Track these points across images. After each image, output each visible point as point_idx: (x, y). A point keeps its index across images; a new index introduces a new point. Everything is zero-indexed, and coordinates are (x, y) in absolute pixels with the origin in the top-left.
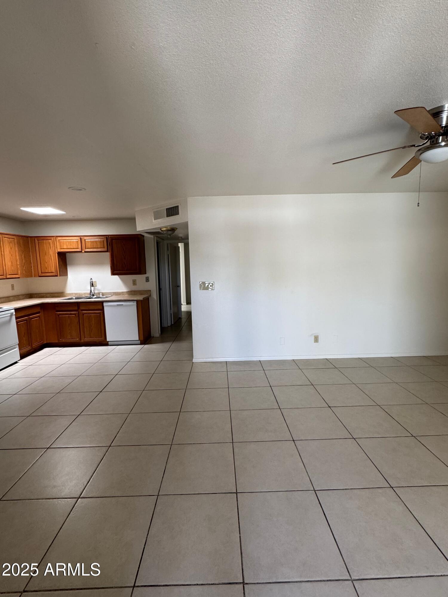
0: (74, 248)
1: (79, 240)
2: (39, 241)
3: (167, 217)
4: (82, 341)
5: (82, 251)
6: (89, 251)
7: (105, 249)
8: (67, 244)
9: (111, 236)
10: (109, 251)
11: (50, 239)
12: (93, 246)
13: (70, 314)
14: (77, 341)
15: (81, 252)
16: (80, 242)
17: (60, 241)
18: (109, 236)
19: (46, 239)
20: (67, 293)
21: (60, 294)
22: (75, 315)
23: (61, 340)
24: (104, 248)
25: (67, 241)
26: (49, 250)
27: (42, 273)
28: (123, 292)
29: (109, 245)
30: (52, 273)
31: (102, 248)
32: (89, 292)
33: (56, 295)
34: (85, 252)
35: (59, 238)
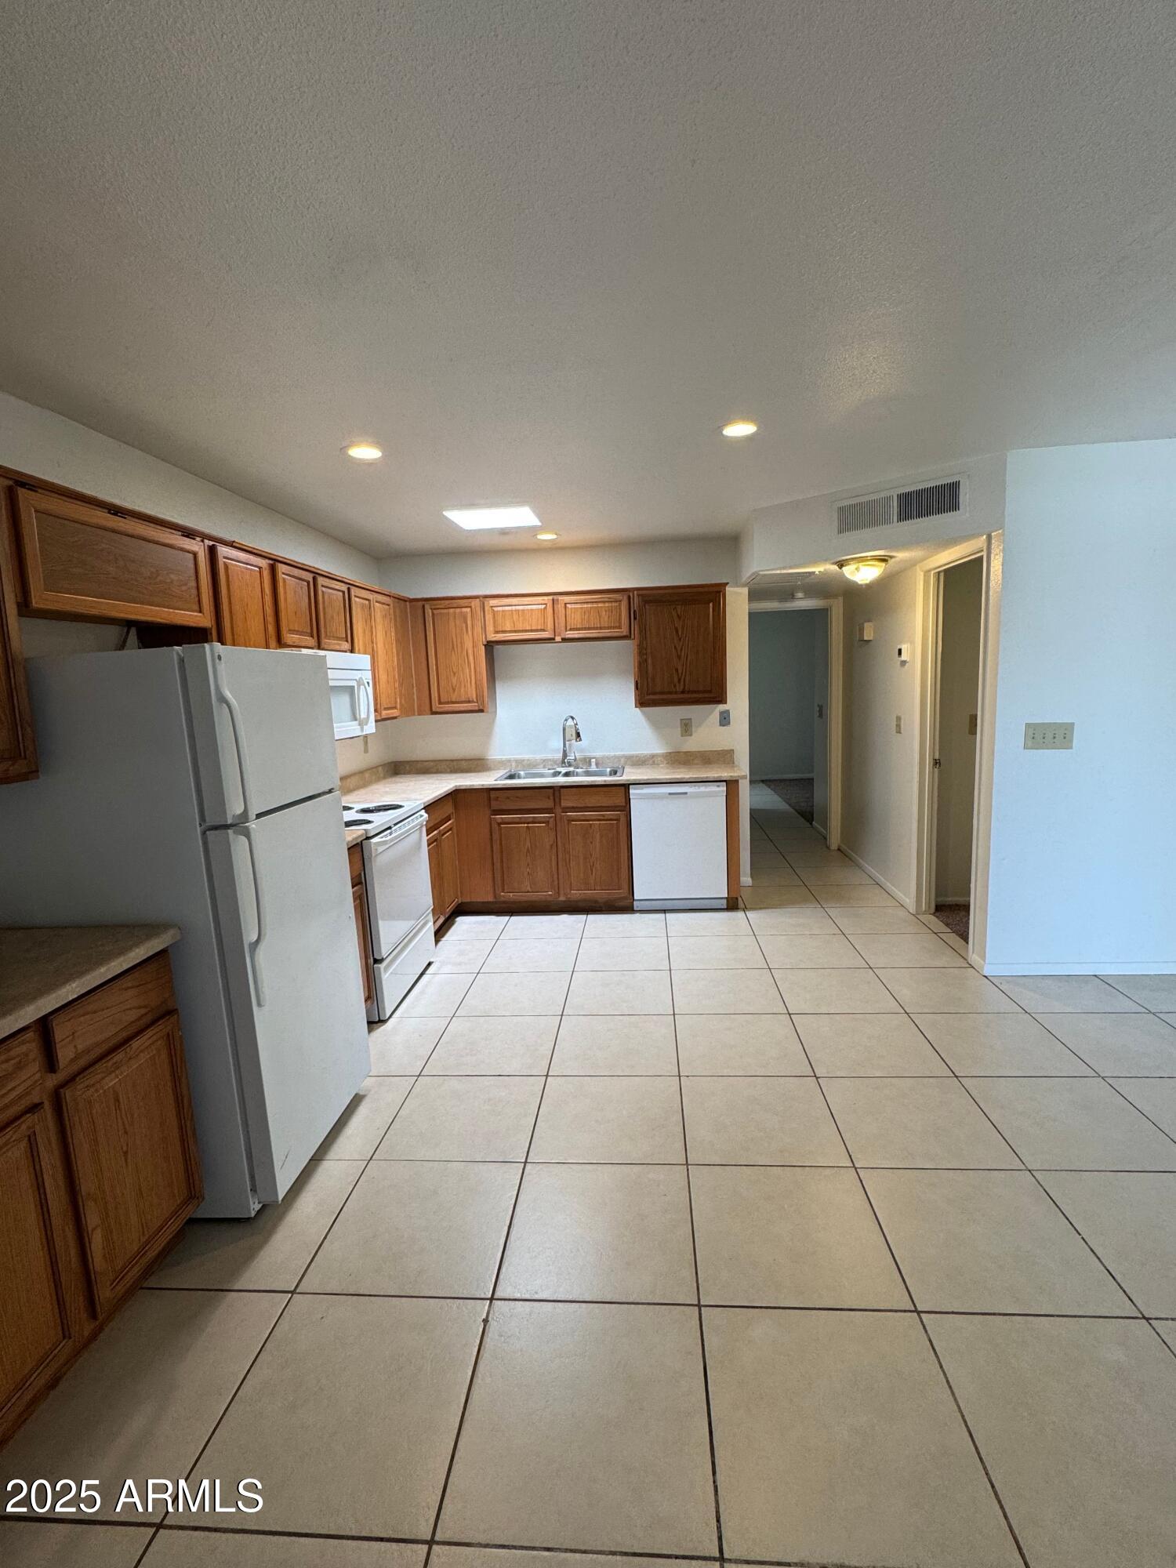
0: (534, 628)
1: (550, 604)
2: (435, 612)
3: (900, 519)
4: (562, 898)
5: (554, 639)
6: (576, 636)
7: (624, 631)
8: (515, 617)
9: (641, 592)
10: (633, 637)
11: (466, 605)
12: (588, 621)
13: (531, 820)
14: (549, 899)
15: (551, 640)
16: (549, 610)
17: (495, 609)
18: (635, 592)
19: (455, 605)
20: (494, 761)
21: (477, 764)
22: (547, 823)
23: (502, 894)
24: (620, 627)
25: (514, 608)
26: (462, 638)
27: (440, 703)
28: (653, 756)
29: (635, 618)
30: (469, 702)
31: (614, 628)
32: (560, 755)
33: (464, 765)
34: (564, 640)
35: (493, 602)
